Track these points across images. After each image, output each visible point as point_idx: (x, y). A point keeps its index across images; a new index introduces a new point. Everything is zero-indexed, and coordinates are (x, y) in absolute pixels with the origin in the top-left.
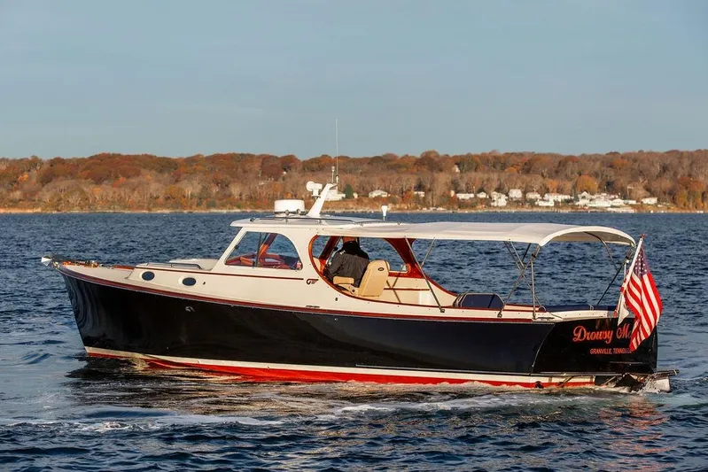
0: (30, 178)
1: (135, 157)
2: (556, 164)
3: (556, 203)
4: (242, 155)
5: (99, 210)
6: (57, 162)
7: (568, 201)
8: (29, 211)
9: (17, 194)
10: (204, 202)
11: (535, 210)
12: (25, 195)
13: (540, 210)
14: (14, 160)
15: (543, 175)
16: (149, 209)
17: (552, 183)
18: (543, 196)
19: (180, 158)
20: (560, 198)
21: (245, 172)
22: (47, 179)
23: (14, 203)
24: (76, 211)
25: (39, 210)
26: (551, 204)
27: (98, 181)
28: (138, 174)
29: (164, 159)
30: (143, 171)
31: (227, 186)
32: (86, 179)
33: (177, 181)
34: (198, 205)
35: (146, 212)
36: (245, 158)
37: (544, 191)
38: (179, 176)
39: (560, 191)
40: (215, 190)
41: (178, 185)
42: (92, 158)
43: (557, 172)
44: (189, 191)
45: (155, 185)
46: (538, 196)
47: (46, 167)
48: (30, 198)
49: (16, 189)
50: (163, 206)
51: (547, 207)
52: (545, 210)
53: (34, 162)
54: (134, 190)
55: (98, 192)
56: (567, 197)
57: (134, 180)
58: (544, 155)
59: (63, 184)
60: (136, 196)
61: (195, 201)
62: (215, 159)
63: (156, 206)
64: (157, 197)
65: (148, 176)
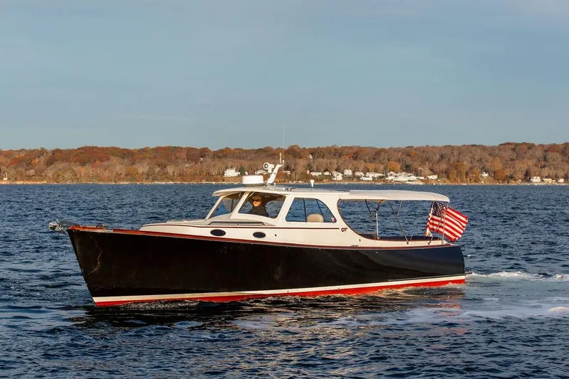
0: (39, 162)
1: (107, 149)
2: (374, 153)
3: (373, 178)
4: (175, 147)
5: (84, 182)
6: (57, 150)
7: (381, 177)
8: (39, 183)
9: (32, 172)
10: (151, 177)
11: (360, 182)
12: (36, 172)
13: (363, 183)
14: (30, 150)
15: (365, 161)
16: (116, 182)
17: (371, 166)
18: (365, 174)
19: (135, 149)
20: (376, 175)
21: (177, 158)
22: (50, 162)
23: (29, 178)
24: (69, 183)
25: (45, 182)
26: (371, 179)
27: (83, 164)
28: (108, 159)
29: (124, 150)
30: (112, 157)
31: (165, 167)
32: (75, 162)
33: (133, 164)
34: (147, 179)
35: (114, 183)
36: (177, 150)
37: (366, 170)
38: (135, 161)
39: (376, 171)
40: (157, 169)
41: (134, 166)
42: (79, 149)
43: (374, 159)
44: (140, 170)
45: (119, 167)
46: (362, 174)
47: (50, 154)
48: (40, 174)
49: (31, 169)
50: (124, 180)
51: (368, 181)
52: (366, 183)
53: (42, 152)
54: (106, 169)
55: (82, 170)
56: (380, 175)
57: (105, 163)
58: (366, 148)
59: (60, 165)
60: (107, 174)
61: (145, 176)
62: (158, 150)
63: (120, 179)
64: (121, 174)
65: (114, 160)
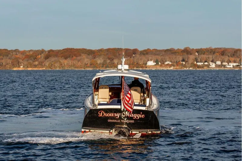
0: (41, 57)
1: (80, 49)
2: (233, 52)
3: (233, 66)
4: (118, 49)
5: (66, 69)
6: (51, 51)
7: (238, 66)
8: (41, 69)
9: (36, 63)
10: (104, 66)
11: (226, 69)
12: (39, 63)
13: (227, 69)
14: (35, 51)
15: (228, 56)
16: (85, 69)
17: (232, 59)
18: (228, 64)
19: (95, 50)
20: (235, 64)
21: (119, 55)
22: (47, 57)
23: (35, 66)
24: (58, 69)
25: (44, 69)
26: (232, 66)
27: (66, 58)
28: (80, 55)
29: (90, 50)
30: (82, 54)
31: (113, 60)
32: (61, 57)
33: (94, 58)
34: (103, 67)
35: (83, 69)
36: (120, 50)
37: (229, 62)
38: (95, 56)
39: (235, 62)
40: (108, 61)
41: (95, 60)
42: (63, 50)
43: (234, 55)
44: (99, 62)
45: (87, 60)
46: (227, 64)
47: (47, 53)
48: (41, 64)
49: (36, 61)
50: (89, 67)
51: (230, 68)
52: (229, 69)
53: (42, 51)
54: (79, 61)
55: (65, 62)
56: (237, 64)
57: (79, 58)
58: (229, 49)
59: (53, 59)
60: (79, 64)
61: (101, 65)
62: (108, 50)
63: (87, 67)
64: (88, 64)
65: (84, 56)
